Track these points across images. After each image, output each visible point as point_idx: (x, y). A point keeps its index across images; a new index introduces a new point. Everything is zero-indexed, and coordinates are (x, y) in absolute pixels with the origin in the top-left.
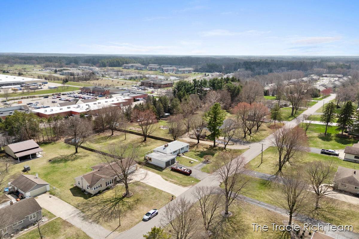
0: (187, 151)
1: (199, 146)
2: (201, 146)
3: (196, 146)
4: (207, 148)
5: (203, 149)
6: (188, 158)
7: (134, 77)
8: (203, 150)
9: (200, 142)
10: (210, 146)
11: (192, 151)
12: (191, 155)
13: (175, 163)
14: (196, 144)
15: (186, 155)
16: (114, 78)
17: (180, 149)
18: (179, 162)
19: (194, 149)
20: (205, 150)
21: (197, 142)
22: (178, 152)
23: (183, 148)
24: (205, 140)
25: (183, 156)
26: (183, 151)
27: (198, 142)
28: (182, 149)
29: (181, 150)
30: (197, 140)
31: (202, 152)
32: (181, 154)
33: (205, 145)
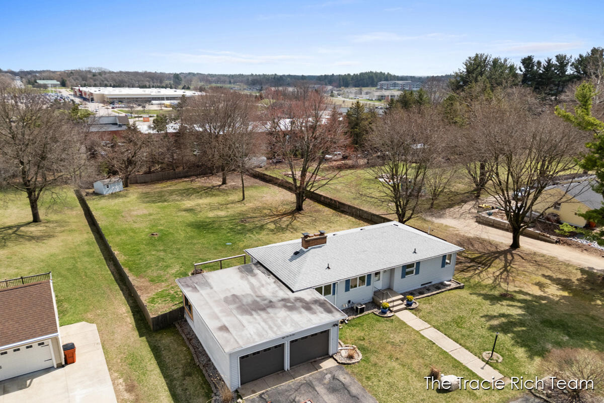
0: (440, 286)
1: (517, 264)
2: (530, 268)
3: (499, 263)
4: (565, 285)
5: (541, 285)
6: (431, 333)
7: (388, 96)
8: (537, 291)
9: (521, 244)
10: (583, 271)
11: (475, 288)
12: (457, 313)
13: (328, 364)
14: (505, 253)
15: (426, 307)
16: (350, 97)
17: (392, 271)
18: (358, 357)
19: (487, 277)
20: (554, 291)
21: (511, 242)
22: (379, 284)
23: (418, 263)
24: (555, 238)
25: (406, 317)
26: (414, 282)
27: (515, 245)
28: (408, 269)
29: (398, 274)
30: (511, 235)
31: (532, 306)
32: (394, 302)
33: (551, 260)
